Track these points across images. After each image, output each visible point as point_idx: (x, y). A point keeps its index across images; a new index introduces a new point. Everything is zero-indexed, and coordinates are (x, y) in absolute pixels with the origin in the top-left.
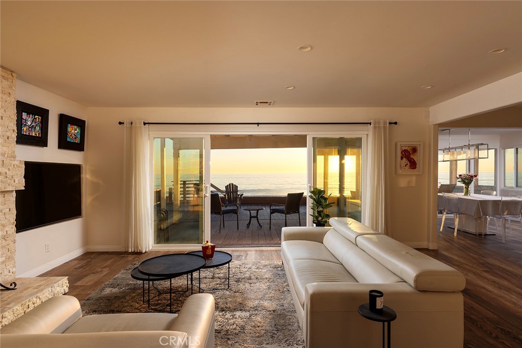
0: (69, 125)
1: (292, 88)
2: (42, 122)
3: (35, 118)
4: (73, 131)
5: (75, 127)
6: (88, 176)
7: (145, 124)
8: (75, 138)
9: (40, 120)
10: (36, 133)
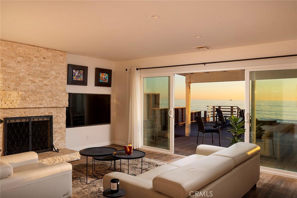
0: (101, 73)
1: (199, 37)
2: (84, 73)
3: (80, 72)
4: (103, 76)
5: (105, 74)
6: (115, 101)
7: (137, 69)
8: (105, 80)
9: (83, 72)
10: (81, 78)
